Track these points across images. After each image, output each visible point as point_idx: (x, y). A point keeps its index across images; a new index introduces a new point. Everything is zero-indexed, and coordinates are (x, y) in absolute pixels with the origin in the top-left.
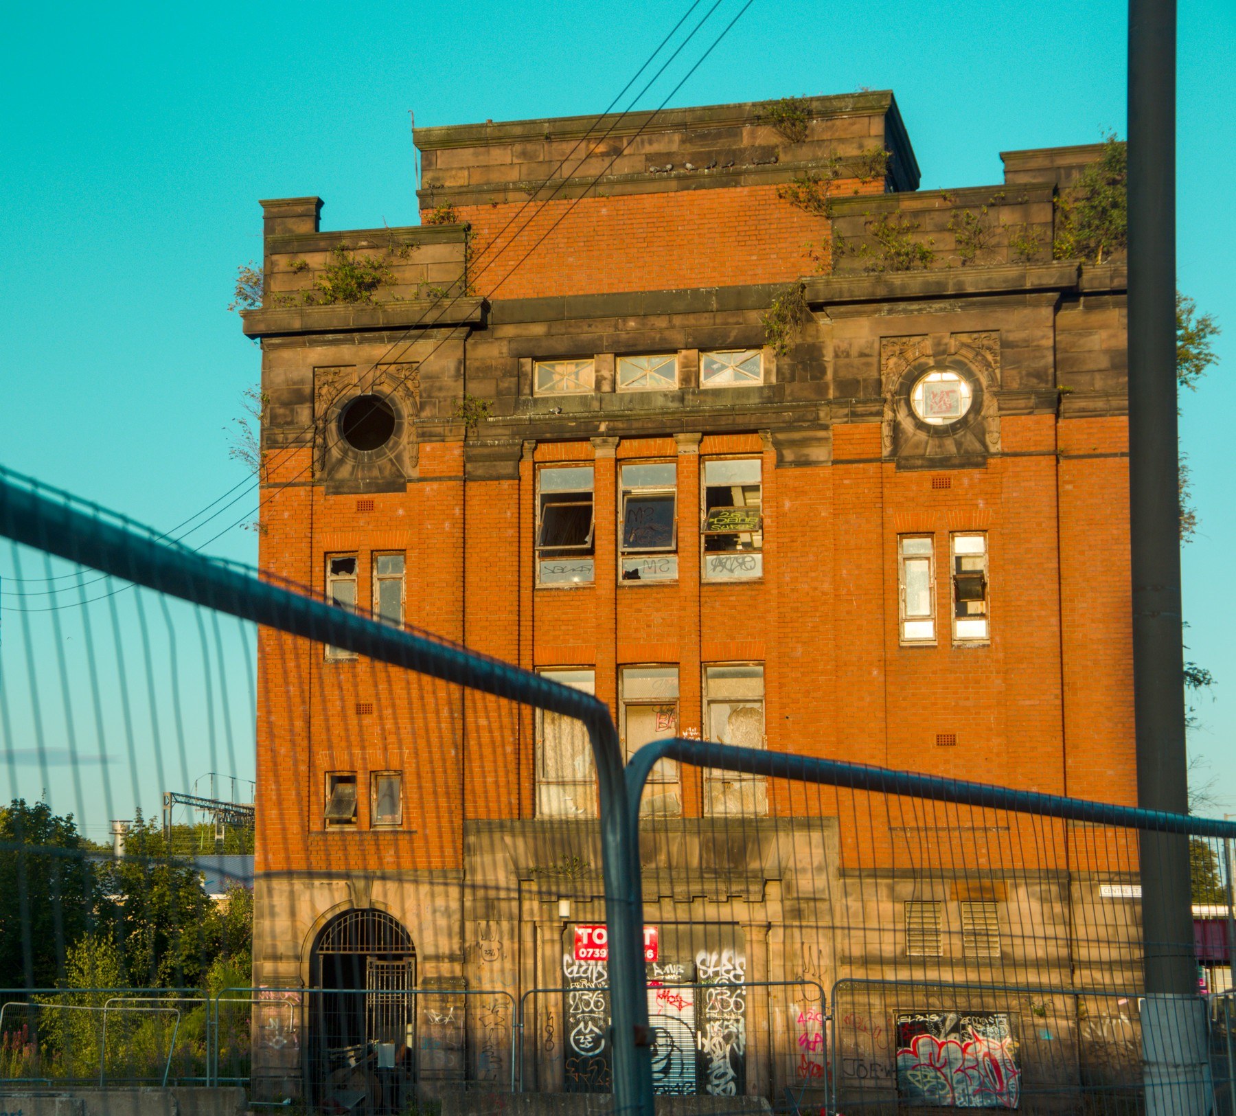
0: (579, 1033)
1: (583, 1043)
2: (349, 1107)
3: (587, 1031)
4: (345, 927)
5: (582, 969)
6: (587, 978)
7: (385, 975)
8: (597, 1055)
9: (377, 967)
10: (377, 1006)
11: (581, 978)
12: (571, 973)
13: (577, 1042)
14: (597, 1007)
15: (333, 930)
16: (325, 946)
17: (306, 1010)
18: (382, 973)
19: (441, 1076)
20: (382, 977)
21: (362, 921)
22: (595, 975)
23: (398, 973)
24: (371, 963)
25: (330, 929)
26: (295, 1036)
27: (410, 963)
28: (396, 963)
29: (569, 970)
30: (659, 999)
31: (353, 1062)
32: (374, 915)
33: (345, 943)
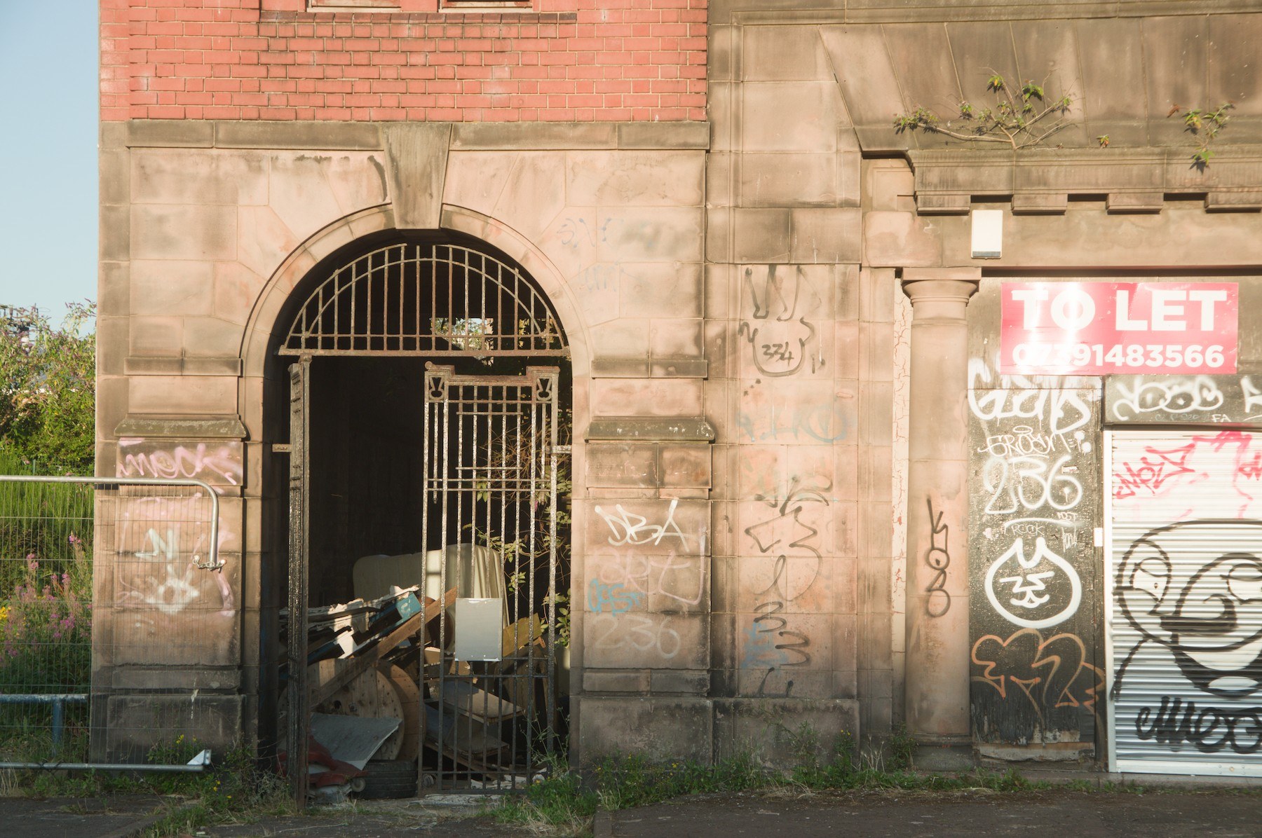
0: (1012, 567)
1: (1022, 596)
2: (360, 765)
3: (1032, 564)
4: (362, 285)
5: (1018, 399)
6: (1033, 422)
7: (475, 413)
8: (1062, 627)
9: (453, 392)
10: (452, 497)
11: (1018, 421)
12: (988, 408)
13: (1003, 593)
14: (1060, 499)
15: (328, 291)
16: (305, 335)
17: (255, 508)
18: (468, 408)
19: (643, 687)
20: (467, 420)
21: (410, 268)
22: (1057, 413)
23: (512, 408)
24: (437, 381)
25: (319, 290)
26: (221, 578)
27: (545, 382)
28: (506, 382)
29: (984, 401)
30: (1242, 478)
31: (346, 643)
32: (443, 253)
33: (361, 328)
